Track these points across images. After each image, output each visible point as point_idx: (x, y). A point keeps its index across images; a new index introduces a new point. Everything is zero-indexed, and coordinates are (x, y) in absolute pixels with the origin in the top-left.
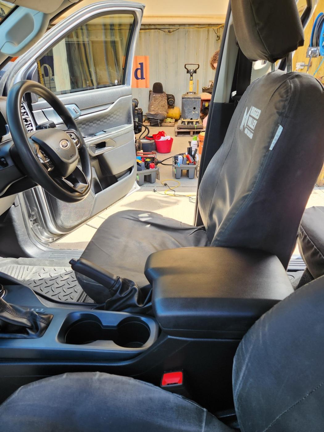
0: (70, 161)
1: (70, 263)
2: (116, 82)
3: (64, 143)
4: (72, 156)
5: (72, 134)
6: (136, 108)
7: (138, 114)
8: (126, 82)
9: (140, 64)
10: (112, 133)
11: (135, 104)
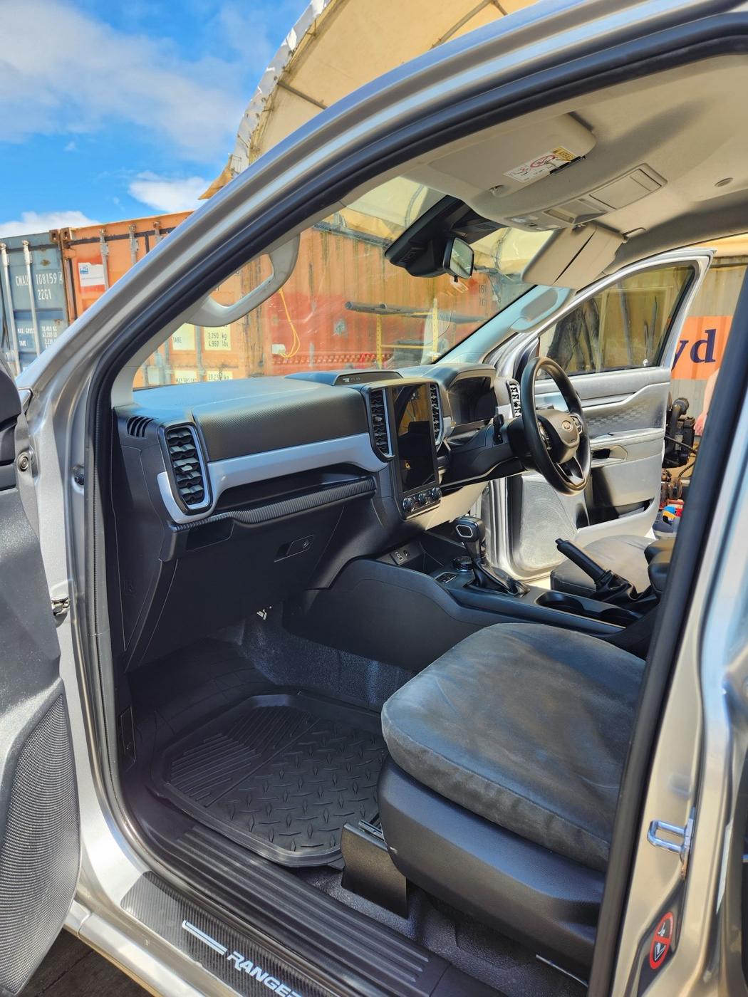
0: (570, 445)
1: (556, 541)
2: (645, 362)
3: (567, 425)
4: (573, 440)
5: (575, 419)
6: (682, 417)
7: (684, 427)
8: (662, 362)
9: (707, 331)
10: (625, 437)
11: (681, 410)
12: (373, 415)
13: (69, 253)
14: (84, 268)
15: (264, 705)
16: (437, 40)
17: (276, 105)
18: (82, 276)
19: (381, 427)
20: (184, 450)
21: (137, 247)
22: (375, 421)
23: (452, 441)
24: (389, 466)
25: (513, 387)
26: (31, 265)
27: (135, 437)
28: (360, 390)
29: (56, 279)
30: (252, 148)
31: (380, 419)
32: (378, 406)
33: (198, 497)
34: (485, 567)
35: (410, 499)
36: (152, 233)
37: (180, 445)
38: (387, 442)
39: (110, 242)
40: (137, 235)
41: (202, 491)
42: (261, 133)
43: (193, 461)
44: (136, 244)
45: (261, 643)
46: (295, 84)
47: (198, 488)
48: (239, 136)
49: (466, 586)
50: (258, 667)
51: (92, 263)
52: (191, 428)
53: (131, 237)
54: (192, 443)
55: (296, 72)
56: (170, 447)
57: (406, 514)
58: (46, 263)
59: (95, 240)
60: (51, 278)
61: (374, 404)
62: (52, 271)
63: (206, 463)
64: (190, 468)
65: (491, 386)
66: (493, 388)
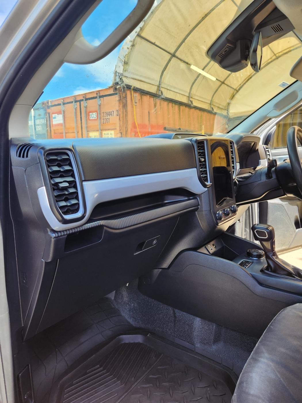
12: (199, 157)
13: (49, 111)
14: (54, 116)
15: (127, 342)
16: (204, 15)
17: (135, 43)
18: (54, 120)
19: (203, 165)
20: (62, 170)
21: (76, 107)
22: (200, 161)
23: (240, 178)
24: (208, 190)
25: (267, 150)
26: (34, 117)
27: (21, 158)
28: (191, 140)
29: (43, 122)
30: (124, 62)
31: (203, 160)
32: (201, 151)
33: (74, 209)
34: (276, 258)
35: (221, 212)
36: (82, 100)
37: (59, 166)
38: (207, 174)
39: (65, 105)
40: (76, 102)
41: (78, 204)
42: (129, 56)
43: (70, 179)
44: (76, 105)
45: (126, 299)
46: (143, 35)
47: (74, 202)
48: (119, 57)
49: (262, 271)
50: (123, 314)
51: (58, 114)
52: (69, 153)
53: (73, 102)
54: (70, 165)
55: (144, 29)
56: (49, 166)
57: (218, 221)
58: (39, 115)
59: (59, 105)
60: (42, 121)
61: (199, 150)
62: (42, 118)
63: (82, 181)
64: (67, 184)
65: (257, 149)
66: (258, 149)
